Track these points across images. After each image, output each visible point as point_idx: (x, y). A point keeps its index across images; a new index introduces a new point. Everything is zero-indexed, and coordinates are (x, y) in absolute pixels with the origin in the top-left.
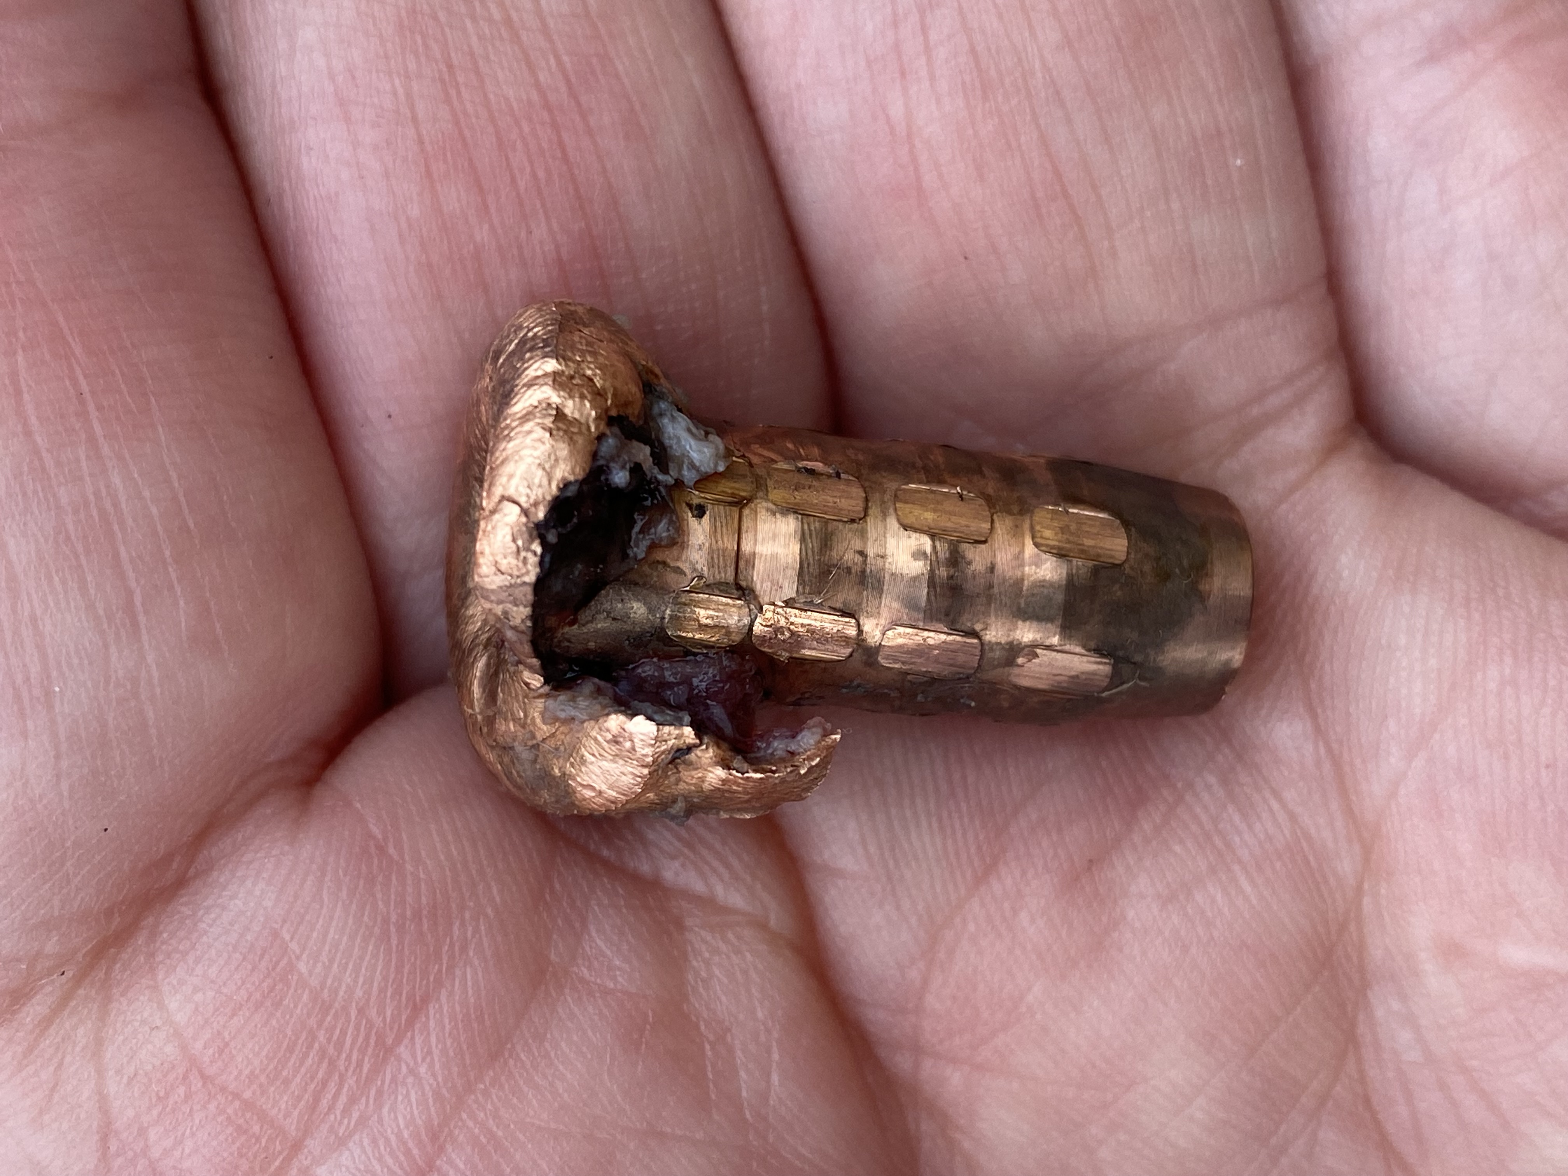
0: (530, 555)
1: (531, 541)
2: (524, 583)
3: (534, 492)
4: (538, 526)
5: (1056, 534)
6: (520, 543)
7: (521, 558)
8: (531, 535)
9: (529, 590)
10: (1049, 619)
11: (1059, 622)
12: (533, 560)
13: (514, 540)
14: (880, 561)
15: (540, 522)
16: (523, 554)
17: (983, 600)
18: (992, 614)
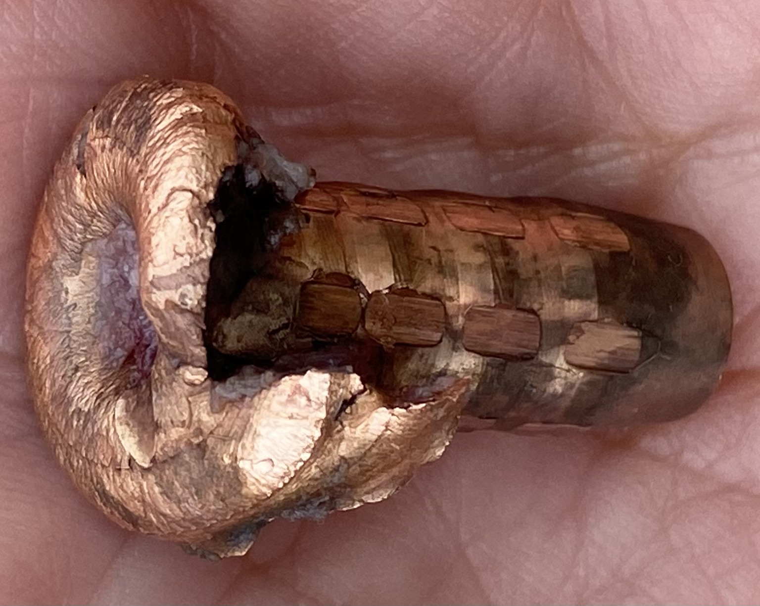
0: (207, 231)
1: (207, 219)
2: (202, 260)
3: (203, 176)
4: (210, 205)
5: (573, 232)
6: (197, 222)
7: (200, 236)
8: (205, 214)
9: (205, 267)
10: (588, 297)
11: (595, 299)
12: (208, 236)
13: (191, 221)
14: (450, 255)
15: (211, 201)
16: (200, 231)
17: (534, 283)
18: (544, 294)
